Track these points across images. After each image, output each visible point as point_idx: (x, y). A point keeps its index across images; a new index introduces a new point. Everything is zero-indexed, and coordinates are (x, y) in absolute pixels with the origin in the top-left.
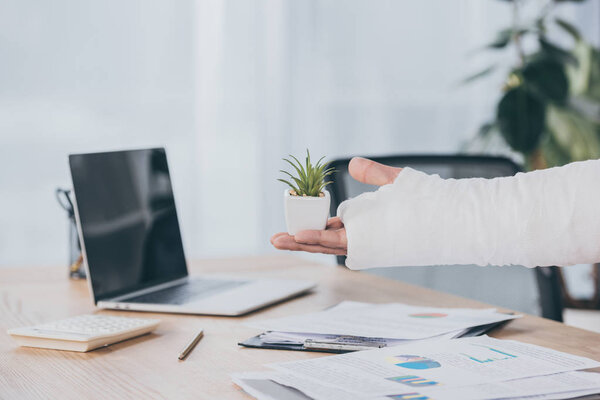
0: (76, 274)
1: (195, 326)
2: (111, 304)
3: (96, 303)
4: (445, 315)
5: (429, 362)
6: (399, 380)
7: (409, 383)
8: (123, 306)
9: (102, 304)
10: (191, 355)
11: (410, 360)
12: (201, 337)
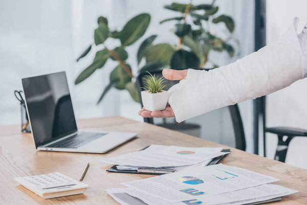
0: (25, 130)
1: (85, 160)
2: (43, 148)
3: (37, 148)
4: (194, 153)
5: (198, 180)
6: (186, 191)
7: (191, 193)
8: (49, 149)
9: (39, 148)
10: (85, 177)
11: (189, 179)
12: (88, 166)
